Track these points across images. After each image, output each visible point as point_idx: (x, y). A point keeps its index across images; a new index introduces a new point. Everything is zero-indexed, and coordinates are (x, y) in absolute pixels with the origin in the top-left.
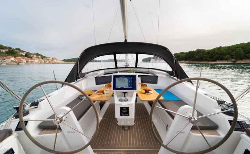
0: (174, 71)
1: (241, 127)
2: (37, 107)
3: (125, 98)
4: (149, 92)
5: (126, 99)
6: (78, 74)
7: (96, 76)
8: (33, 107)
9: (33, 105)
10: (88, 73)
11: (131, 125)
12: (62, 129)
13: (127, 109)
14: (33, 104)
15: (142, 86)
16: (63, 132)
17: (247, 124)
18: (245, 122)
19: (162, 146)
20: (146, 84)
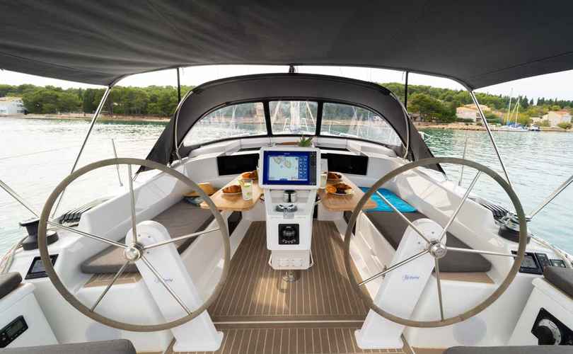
0: (406, 146)
1: (537, 266)
2: (77, 225)
3: (290, 204)
4: (346, 191)
5: (292, 206)
6: (174, 149)
7: (219, 154)
8: (66, 224)
9: (68, 220)
10: (199, 146)
11: (302, 268)
12: (142, 275)
13: (295, 228)
14: (66, 218)
15: (330, 178)
16: (144, 281)
17: (549, 258)
18: (545, 255)
19: (371, 310)
20: (338, 173)
